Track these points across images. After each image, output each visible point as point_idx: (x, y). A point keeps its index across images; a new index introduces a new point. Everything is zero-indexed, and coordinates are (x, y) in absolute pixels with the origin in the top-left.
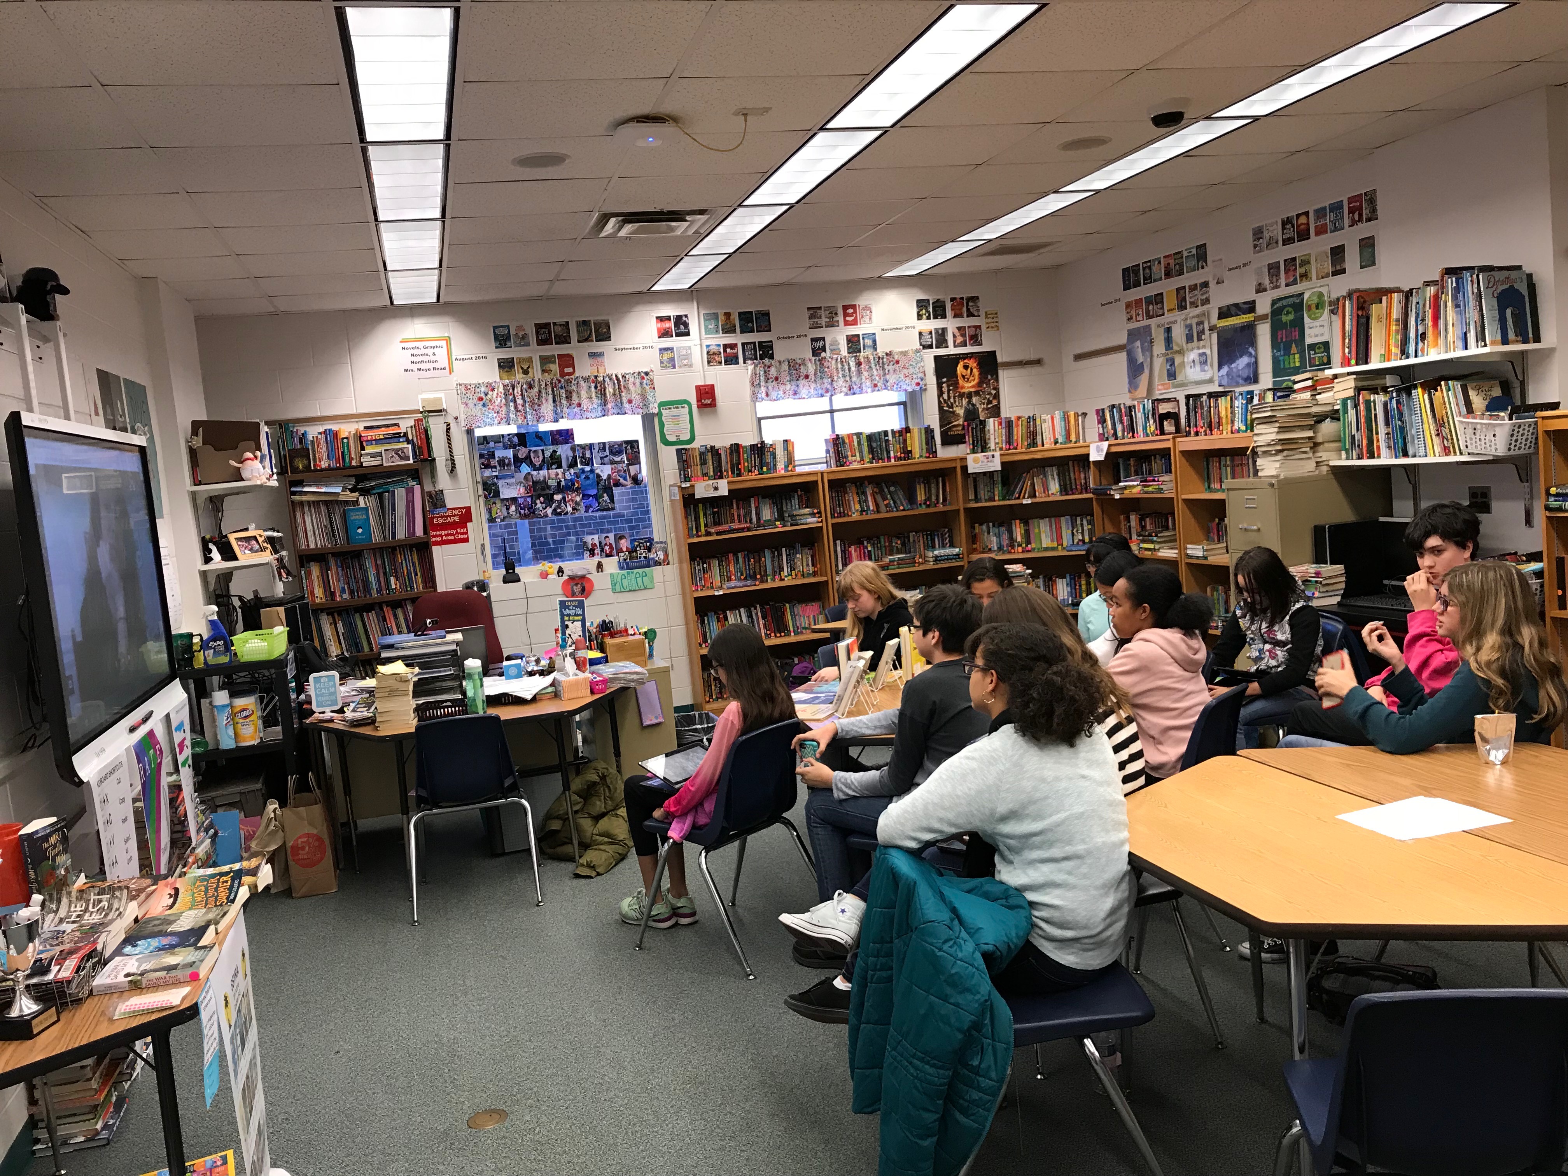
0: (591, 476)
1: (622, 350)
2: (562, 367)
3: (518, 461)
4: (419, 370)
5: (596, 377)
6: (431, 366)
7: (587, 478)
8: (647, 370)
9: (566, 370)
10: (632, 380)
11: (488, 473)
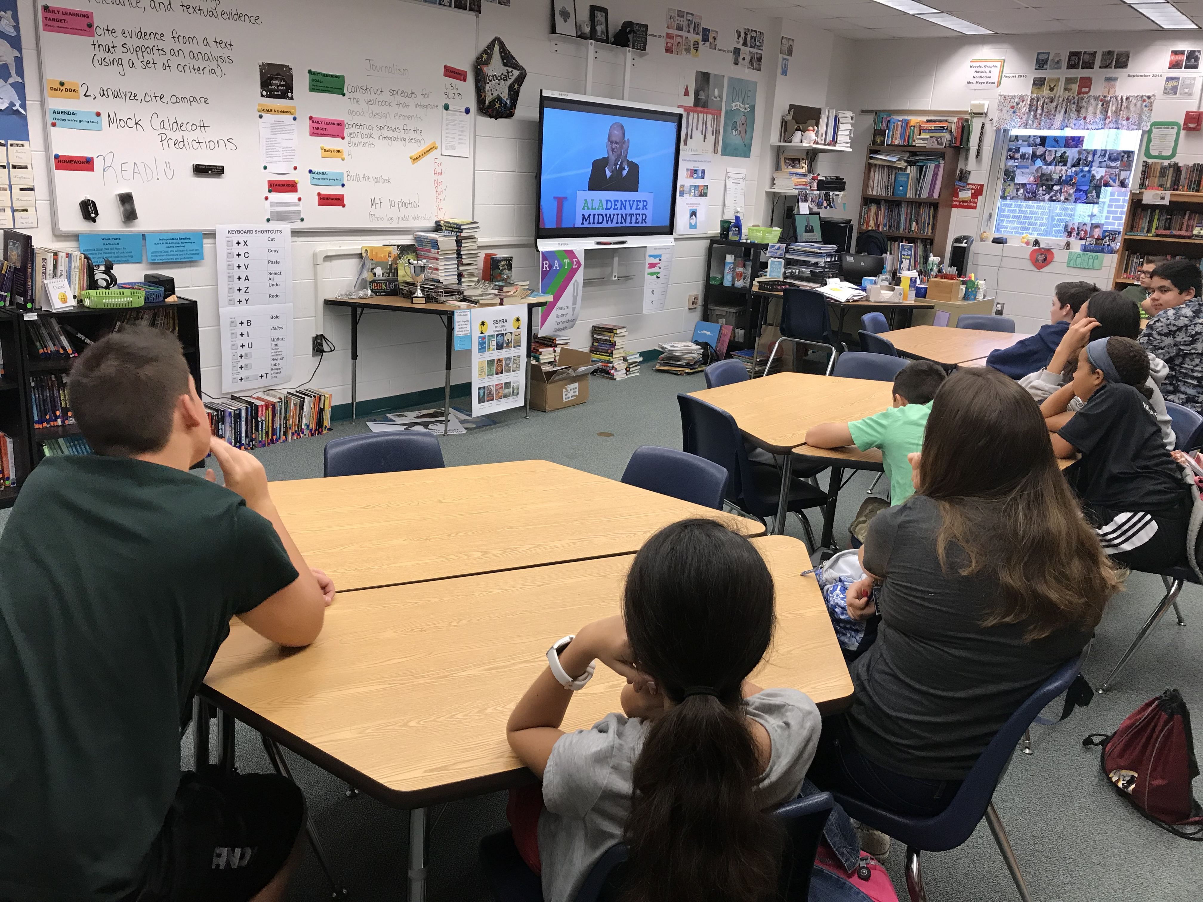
0: (1087, 175)
1: (1134, 76)
2: (1080, 87)
3: (1034, 156)
4: (977, 83)
5: (1105, 97)
6: (985, 80)
7: (1084, 176)
8: (1150, 94)
9: (1084, 90)
10: (1134, 101)
11: (1011, 163)
